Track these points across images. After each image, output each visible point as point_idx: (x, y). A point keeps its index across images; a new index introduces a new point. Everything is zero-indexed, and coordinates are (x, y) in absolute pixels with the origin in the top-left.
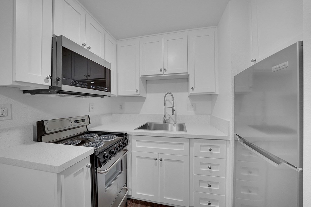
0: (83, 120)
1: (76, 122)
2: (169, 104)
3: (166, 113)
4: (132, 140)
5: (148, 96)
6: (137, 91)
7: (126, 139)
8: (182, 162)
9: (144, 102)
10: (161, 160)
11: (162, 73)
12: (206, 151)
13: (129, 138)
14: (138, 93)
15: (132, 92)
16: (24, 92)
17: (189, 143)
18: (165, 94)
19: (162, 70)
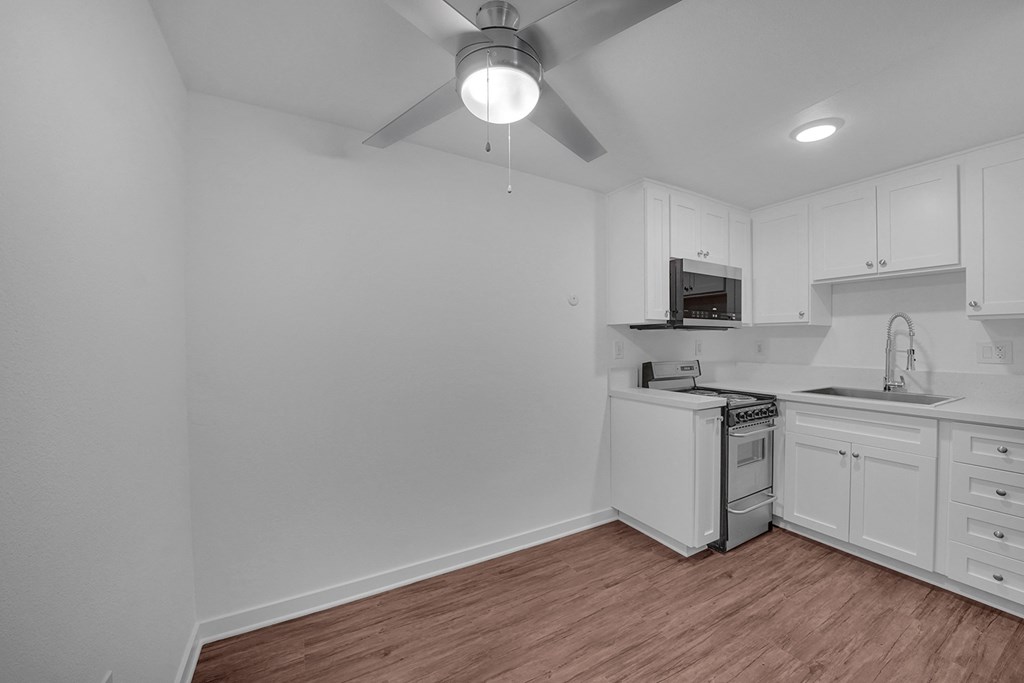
0: (691, 368)
1: (683, 368)
2: (903, 344)
3: (896, 366)
4: (787, 411)
5: (837, 323)
6: (802, 315)
7: (774, 405)
8: (915, 468)
9: (824, 336)
10: (857, 456)
11: (873, 270)
12: (991, 453)
13: (781, 407)
14: (805, 319)
15: (790, 316)
16: (632, 327)
17: (935, 430)
18: (889, 317)
19: (875, 264)
